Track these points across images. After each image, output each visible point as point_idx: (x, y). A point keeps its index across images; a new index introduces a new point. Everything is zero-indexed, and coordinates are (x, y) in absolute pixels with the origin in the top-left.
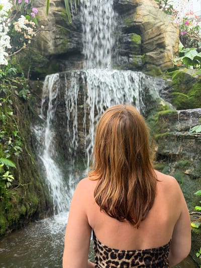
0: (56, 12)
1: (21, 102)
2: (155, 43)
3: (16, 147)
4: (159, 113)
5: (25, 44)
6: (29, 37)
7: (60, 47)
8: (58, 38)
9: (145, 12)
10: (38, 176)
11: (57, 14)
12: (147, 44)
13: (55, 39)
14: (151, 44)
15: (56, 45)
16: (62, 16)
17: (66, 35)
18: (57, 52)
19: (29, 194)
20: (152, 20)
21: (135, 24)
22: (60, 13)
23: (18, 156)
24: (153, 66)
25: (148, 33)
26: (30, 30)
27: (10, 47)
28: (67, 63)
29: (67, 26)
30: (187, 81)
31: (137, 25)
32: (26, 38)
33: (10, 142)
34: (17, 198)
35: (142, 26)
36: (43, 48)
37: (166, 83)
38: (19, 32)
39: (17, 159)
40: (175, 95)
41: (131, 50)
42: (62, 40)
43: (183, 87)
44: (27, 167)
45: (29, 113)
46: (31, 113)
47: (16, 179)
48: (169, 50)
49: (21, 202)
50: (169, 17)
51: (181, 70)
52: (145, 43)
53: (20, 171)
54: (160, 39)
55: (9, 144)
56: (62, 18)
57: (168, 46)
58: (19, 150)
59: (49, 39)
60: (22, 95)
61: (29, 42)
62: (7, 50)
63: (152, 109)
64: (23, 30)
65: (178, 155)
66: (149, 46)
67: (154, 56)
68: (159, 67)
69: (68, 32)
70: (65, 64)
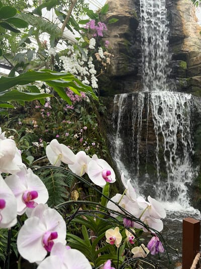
2: (199, 69)
5: (102, 70)
6: (105, 64)
7: (121, 70)
8: (120, 63)
9: (191, 43)
11: (121, 44)
12: (191, 69)
13: (117, 64)
14: (196, 69)
15: (118, 69)
16: (125, 46)
17: (127, 61)
18: (119, 74)
20: (197, 50)
21: (182, 52)
22: (123, 43)
24: (197, 88)
25: (192, 60)
26: (108, 60)
28: (125, 82)
29: (128, 54)
31: (183, 54)
33: (98, 146)
35: (188, 54)
38: (100, 61)
41: (178, 74)
42: (123, 65)
45: (105, 124)
52: (189, 68)
55: (98, 148)
56: (124, 48)
58: (105, 152)
59: (113, 63)
60: (101, 110)
61: (106, 68)
66: (194, 71)
67: (199, 80)
69: (128, 58)
70: (123, 84)
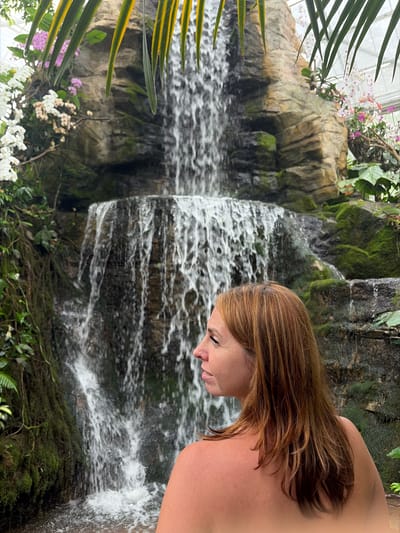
0: (117, 88)
1: (37, 253)
2: (303, 151)
3: (21, 345)
4: (312, 283)
5: (53, 143)
6: (63, 131)
7: (120, 150)
8: (118, 135)
9: (284, 95)
10: (63, 407)
11: (118, 91)
12: (286, 151)
13: (111, 136)
14: (296, 151)
15: (112, 147)
16: (126, 94)
17: (133, 130)
18: (114, 159)
19: (41, 447)
20: (296, 110)
21: (264, 115)
22: (124, 89)
23: (25, 364)
24: (298, 192)
25: (289, 132)
26: (65, 118)
27: (24, 148)
28: (132, 180)
29: (136, 114)
30: (365, 225)
31: (268, 118)
32: (57, 132)
33: (9, 335)
34: (15, 455)
35: (278, 119)
36: (87, 151)
37: (324, 227)
38: (44, 121)
39: (20, 372)
40: (342, 250)
41: (257, 162)
42: (124, 139)
43: (358, 234)
44: (41, 387)
45: (53, 276)
46: (56, 277)
47: (16, 413)
48: (329, 165)
49: (23, 465)
50: (329, 105)
51: (353, 203)
52: (283, 149)
53: (24, 398)
54: (312, 143)
55: (7, 339)
56: (127, 99)
57: (328, 156)
58: (26, 352)
59: (101, 135)
60: (41, 240)
61: (63, 140)
62: (17, 152)
63: (298, 276)
64: (51, 116)
65: (351, 371)
66: (292, 156)
67: (301, 174)
68: (310, 196)
69: (137, 123)
70: (128, 184)
